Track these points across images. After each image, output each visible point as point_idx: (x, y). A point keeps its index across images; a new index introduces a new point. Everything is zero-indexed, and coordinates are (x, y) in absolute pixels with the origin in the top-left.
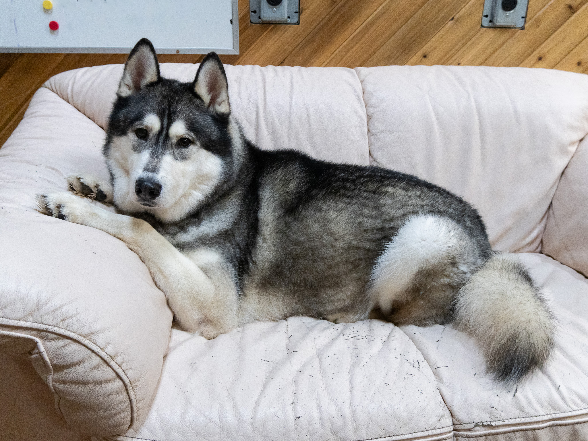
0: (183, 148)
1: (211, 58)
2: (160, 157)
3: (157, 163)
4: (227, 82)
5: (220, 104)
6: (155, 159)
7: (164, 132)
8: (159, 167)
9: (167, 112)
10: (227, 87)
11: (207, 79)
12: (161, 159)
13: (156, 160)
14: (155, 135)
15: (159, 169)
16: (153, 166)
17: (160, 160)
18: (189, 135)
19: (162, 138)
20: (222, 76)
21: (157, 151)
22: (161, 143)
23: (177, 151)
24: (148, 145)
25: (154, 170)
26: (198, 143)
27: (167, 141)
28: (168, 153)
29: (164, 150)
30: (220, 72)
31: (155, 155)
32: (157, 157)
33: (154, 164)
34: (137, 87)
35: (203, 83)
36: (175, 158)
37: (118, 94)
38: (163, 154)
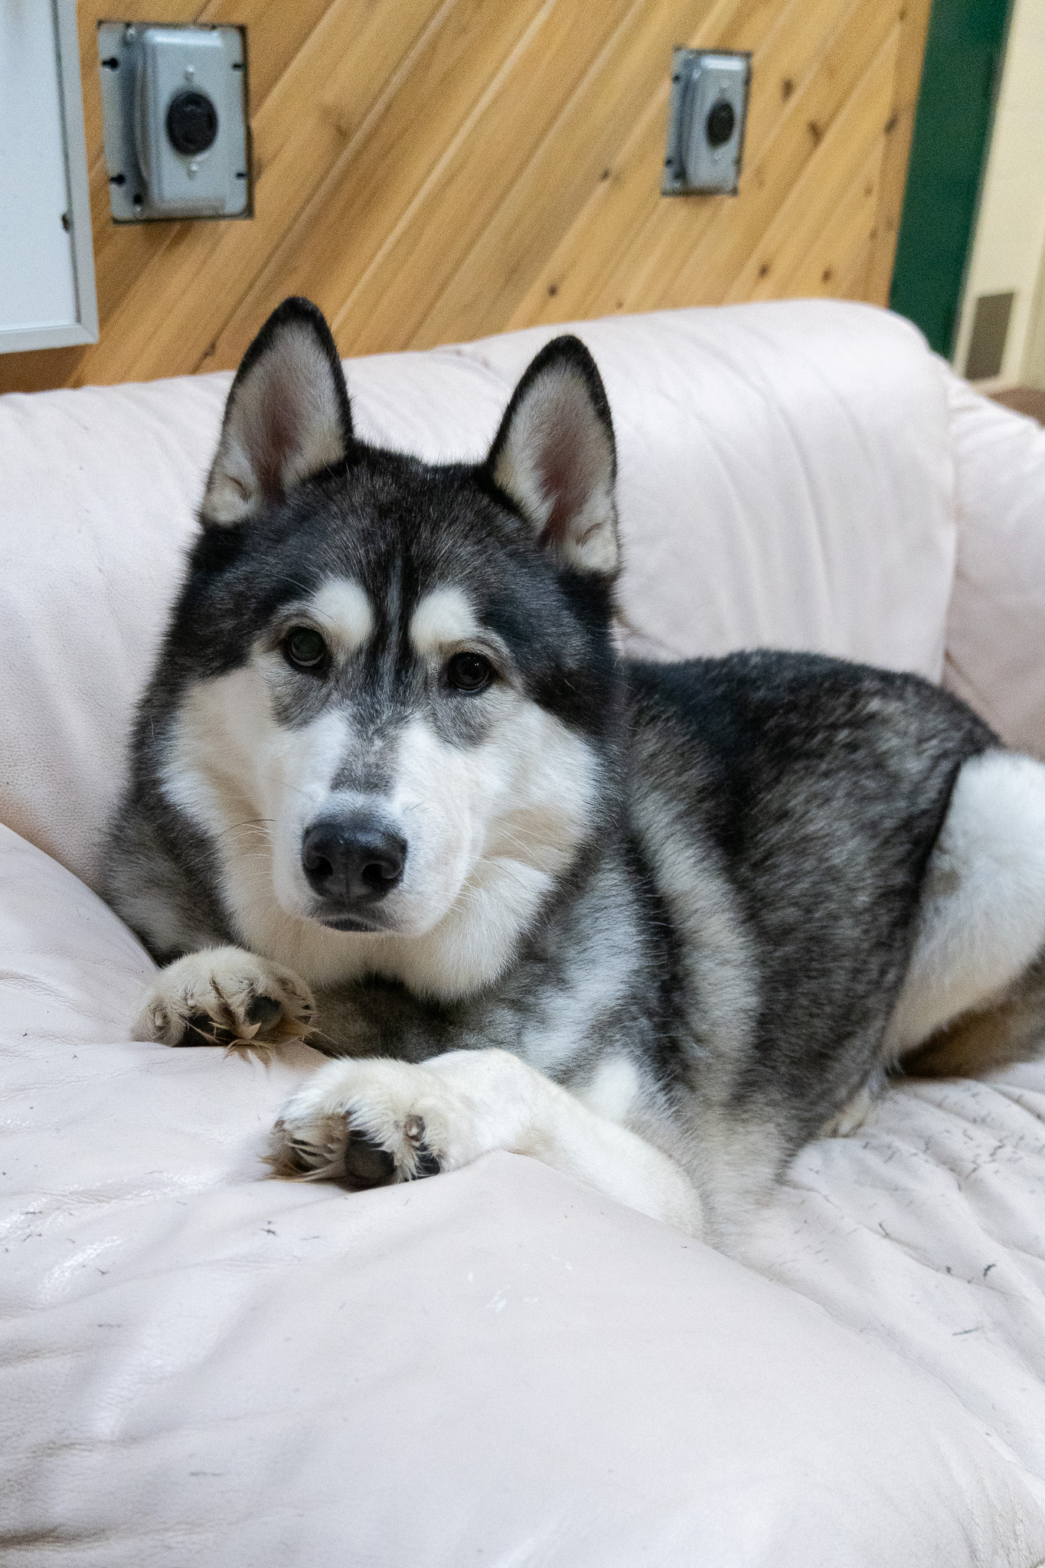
0: (465, 695)
1: (562, 359)
2: (391, 731)
3: (381, 753)
4: (613, 450)
5: (582, 539)
6: (371, 741)
7: (394, 637)
8: (393, 769)
9: (399, 563)
10: (614, 473)
11: (539, 440)
12: (395, 739)
13: (378, 743)
14: (360, 651)
15: (390, 777)
16: (370, 766)
17: (391, 744)
18: (484, 642)
19: (387, 663)
20: (596, 430)
21: (376, 711)
22: (387, 681)
23: (443, 707)
24: (335, 696)
25: (376, 782)
26: (518, 680)
27: (407, 672)
28: (418, 715)
29: (403, 704)
30: (590, 411)
31: (366, 722)
32: (380, 732)
33: (371, 759)
34: (271, 484)
35: (528, 452)
36: (442, 734)
37: (204, 518)
38: (400, 720)
